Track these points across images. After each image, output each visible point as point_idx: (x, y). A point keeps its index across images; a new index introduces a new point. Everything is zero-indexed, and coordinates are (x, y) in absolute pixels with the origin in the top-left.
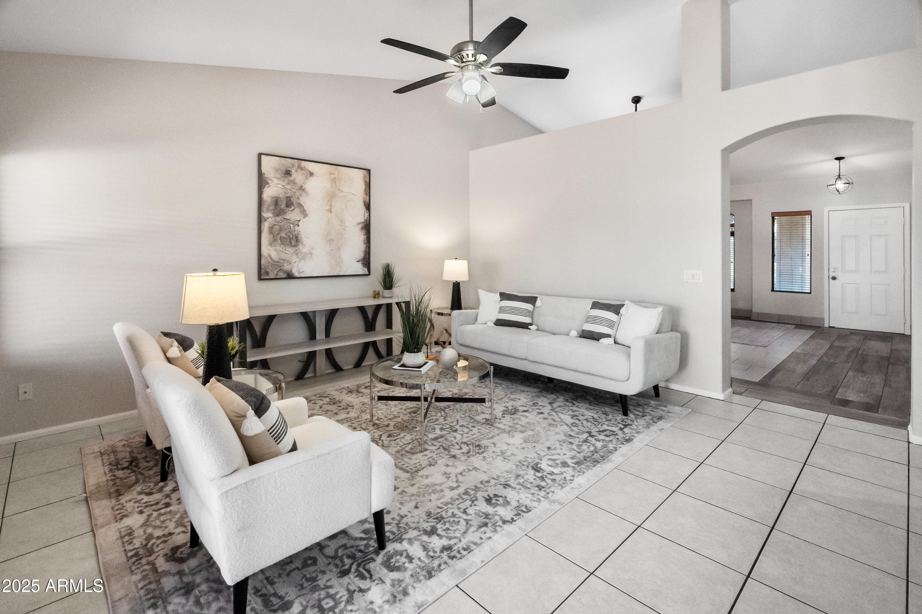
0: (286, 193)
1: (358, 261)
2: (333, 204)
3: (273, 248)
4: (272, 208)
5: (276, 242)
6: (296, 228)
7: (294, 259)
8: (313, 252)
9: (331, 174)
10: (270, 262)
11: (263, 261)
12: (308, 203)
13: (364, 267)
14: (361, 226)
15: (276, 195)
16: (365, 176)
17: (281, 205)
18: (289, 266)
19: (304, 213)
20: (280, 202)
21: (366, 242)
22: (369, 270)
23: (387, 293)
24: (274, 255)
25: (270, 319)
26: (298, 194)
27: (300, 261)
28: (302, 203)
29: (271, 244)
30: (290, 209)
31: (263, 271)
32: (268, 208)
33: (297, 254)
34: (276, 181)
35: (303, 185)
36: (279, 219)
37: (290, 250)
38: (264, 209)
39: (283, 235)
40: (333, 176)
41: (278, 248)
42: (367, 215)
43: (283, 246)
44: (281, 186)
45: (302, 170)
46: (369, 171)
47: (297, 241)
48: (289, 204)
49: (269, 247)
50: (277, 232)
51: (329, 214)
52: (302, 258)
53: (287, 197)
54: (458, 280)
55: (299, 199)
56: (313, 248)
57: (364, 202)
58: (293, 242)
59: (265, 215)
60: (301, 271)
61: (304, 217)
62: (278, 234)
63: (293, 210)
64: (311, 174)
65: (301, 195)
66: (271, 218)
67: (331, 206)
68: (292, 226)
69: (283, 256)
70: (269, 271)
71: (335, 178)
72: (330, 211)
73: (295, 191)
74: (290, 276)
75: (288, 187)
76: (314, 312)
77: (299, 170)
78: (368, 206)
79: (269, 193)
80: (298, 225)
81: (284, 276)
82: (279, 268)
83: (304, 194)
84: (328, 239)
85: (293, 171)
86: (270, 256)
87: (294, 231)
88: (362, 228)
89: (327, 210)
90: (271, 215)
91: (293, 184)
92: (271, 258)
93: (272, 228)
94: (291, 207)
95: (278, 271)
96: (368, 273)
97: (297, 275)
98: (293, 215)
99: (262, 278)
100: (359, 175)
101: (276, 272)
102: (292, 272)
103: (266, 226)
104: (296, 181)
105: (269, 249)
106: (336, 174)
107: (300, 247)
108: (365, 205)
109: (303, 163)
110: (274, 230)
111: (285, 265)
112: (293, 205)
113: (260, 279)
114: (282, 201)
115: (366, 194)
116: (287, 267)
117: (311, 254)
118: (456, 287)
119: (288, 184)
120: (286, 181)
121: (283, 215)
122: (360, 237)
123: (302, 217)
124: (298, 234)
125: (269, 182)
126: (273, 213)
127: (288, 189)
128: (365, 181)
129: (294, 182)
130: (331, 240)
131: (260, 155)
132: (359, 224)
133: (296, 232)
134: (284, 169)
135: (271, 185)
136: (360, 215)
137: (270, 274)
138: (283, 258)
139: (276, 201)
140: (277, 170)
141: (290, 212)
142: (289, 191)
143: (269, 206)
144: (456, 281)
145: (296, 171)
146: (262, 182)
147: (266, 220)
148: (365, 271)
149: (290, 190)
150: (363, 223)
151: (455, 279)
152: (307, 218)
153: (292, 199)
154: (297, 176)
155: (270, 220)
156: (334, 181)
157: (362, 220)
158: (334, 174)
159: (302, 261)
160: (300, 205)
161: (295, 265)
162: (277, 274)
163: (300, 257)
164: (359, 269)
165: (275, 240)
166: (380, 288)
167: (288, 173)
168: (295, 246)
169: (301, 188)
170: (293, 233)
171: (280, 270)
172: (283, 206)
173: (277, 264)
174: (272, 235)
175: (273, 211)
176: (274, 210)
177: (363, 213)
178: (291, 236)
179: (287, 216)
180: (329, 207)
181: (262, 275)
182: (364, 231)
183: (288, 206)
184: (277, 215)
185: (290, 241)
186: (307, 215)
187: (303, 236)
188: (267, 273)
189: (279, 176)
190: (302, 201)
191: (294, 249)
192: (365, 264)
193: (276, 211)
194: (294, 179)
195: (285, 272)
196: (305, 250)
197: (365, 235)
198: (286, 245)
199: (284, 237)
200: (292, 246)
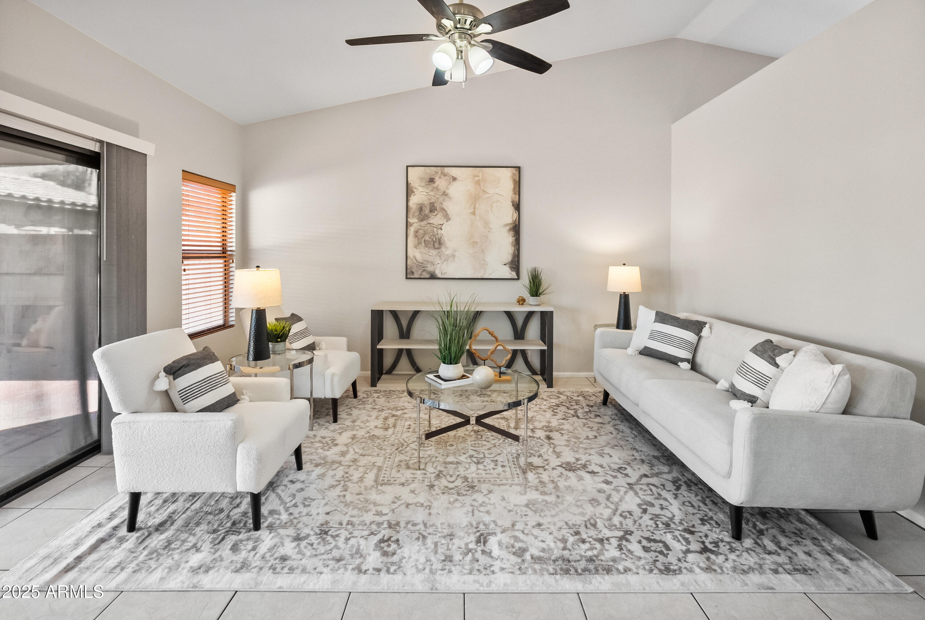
0: (429, 200)
1: (505, 264)
2: (477, 206)
3: (418, 250)
4: (417, 214)
5: (420, 245)
6: (439, 231)
7: (437, 260)
8: (456, 254)
9: (474, 176)
10: (414, 263)
11: (409, 262)
12: (450, 207)
13: (512, 271)
14: (508, 227)
15: (420, 202)
16: (514, 174)
17: (425, 211)
18: (432, 267)
19: (447, 217)
20: (424, 208)
21: (514, 244)
22: (518, 274)
23: (532, 300)
24: (419, 257)
25: (416, 313)
26: (441, 199)
27: (443, 263)
28: (445, 207)
29: (416, 247)
30: (434, 214)
31: (409, 271)
32: (413, 215)
33: (440, 256)
34: (420, 189)
35: (446, 190)
36: (423, 223)
37: (433, 252)
38: (410, 215)
39: (427, 238)
40: (478, 178)
41: (422, 250)
42: (516, 215)
43: (426, 249)
44: (425, 194)
45: (445, 176)
46: (519, 168)
47: (440, 244)
48: (433, 209)
49: (414, 249)
50: (421, 236)
51: (473, 217)
52: (445, 260)
53: (431, 203)
54: (627, 291)
55: (442, 204)
56: (455, 251)
57: (513, 202)
58: (437, 245)
59: (411, 220)
60: (443, 272)
61: (447, 221)
62: (423, 237)
63: (436, 214)
64: (454, 179)
65: (444, 200)
66: (417, 223)
67: (475, 208)
68: (435, 229)
69: (427, 257)
70: (414, 271)
71: (479, 180)
72: (474, 213)
73: (438, 196)
74: (433, 277)
75: (432, 193)
77: (442, 176)
78: (517, 207)
79: (414, 200)
80: (441, 229)
81: (427, 276)
83: (446, 198)
84: (471, 241)
85: (437, 178)
86: (415, 257)
87: (438, 234)
88: (510, 230)
89: (471, 213)
90: (416, 221)
91: (436, 190)
92: (416, 259)
93: (417, 232)
94: (434, 212)
95: (422, 272)
96: (516, 277)
97: (440, 276)
98: (436, 219)
99: (408, 277)
100: (507, 176)
102: (435, 273)
103: (412, 230)
104: (440, 187)
105: (414, 251)
106: (481, 176)
107: (443, 249)
108: (513, 205)
109: (446, 170)
110: (419, 234)
111: (429, 266)
112: (436, 210)
113: (407, 278)
114: (426, 207)
115: (515, 194)
116: (430, 268)
117: (454, 256)
118: (625, 299)
119: (432, 191)
120: (430, 188)
121: (427, 219)
122: (509, 239)
123: (445, 221)
124: (441, 237)
125: (415, 190)
126: (418, 219)
127: (431, 195)
128: (514, 181)
129: (437, 189)
130: (475, 243)
131: (407, 167)
132: (507, 225)
133: (439, 236)
134: (428, 177)
135: (416, 193)
136: (509, 216)
137: (415, 274)
138: (426, 259)
139: (421, 208)
140: (421, 179)
141: (433, 217)
142: (432, 197)
143: (414, 212)
144: (624, 293)
145: (440, 178)
146: (409, 191)
147: (411, 225)
148: (514, 275)
149: (434, 196)
150: (511, 224)
151: (622, 291)
152: (449, 222)
153: (435, 205)
154: (441, 183)
155: (415, 225)
156: (478, 183)
157: (510, 221)
158: (478, 176)
159: (445, 263)
160: (443, 209)
161: (438, 266)
162: (421, 274)
164: (507, 272)
165: (420, 243)
166: (526, 295)
167: (432, 180)
168: (438, 248)
169: (445, 194)
170: (437, 237)
171: (424, 270)
172: (427, 212)
173: (422, 266)
174: (417, 239)
175: (418, 217)
176: (419, 215)
177: (511, 214)
178: (434, 239)
179: (431, 221)
180: (473, 210)
181: (409, 275)
182: (512, 233)
183: (431, 211)
184: (422, 221)
185: (434, 244)
186: (450, 219)
187: (446, 239)
188: (413, 273)
189: (423, 184)
190: (445, 206)
191: (437, 250)
192: (513, 268)
193: (421, 216)
194: (438, 186)
195: (429, 273)
196: (448, 252)
197: (514, 237)
198: (429, 248)
199: (427, 240)
200: (435, 249)
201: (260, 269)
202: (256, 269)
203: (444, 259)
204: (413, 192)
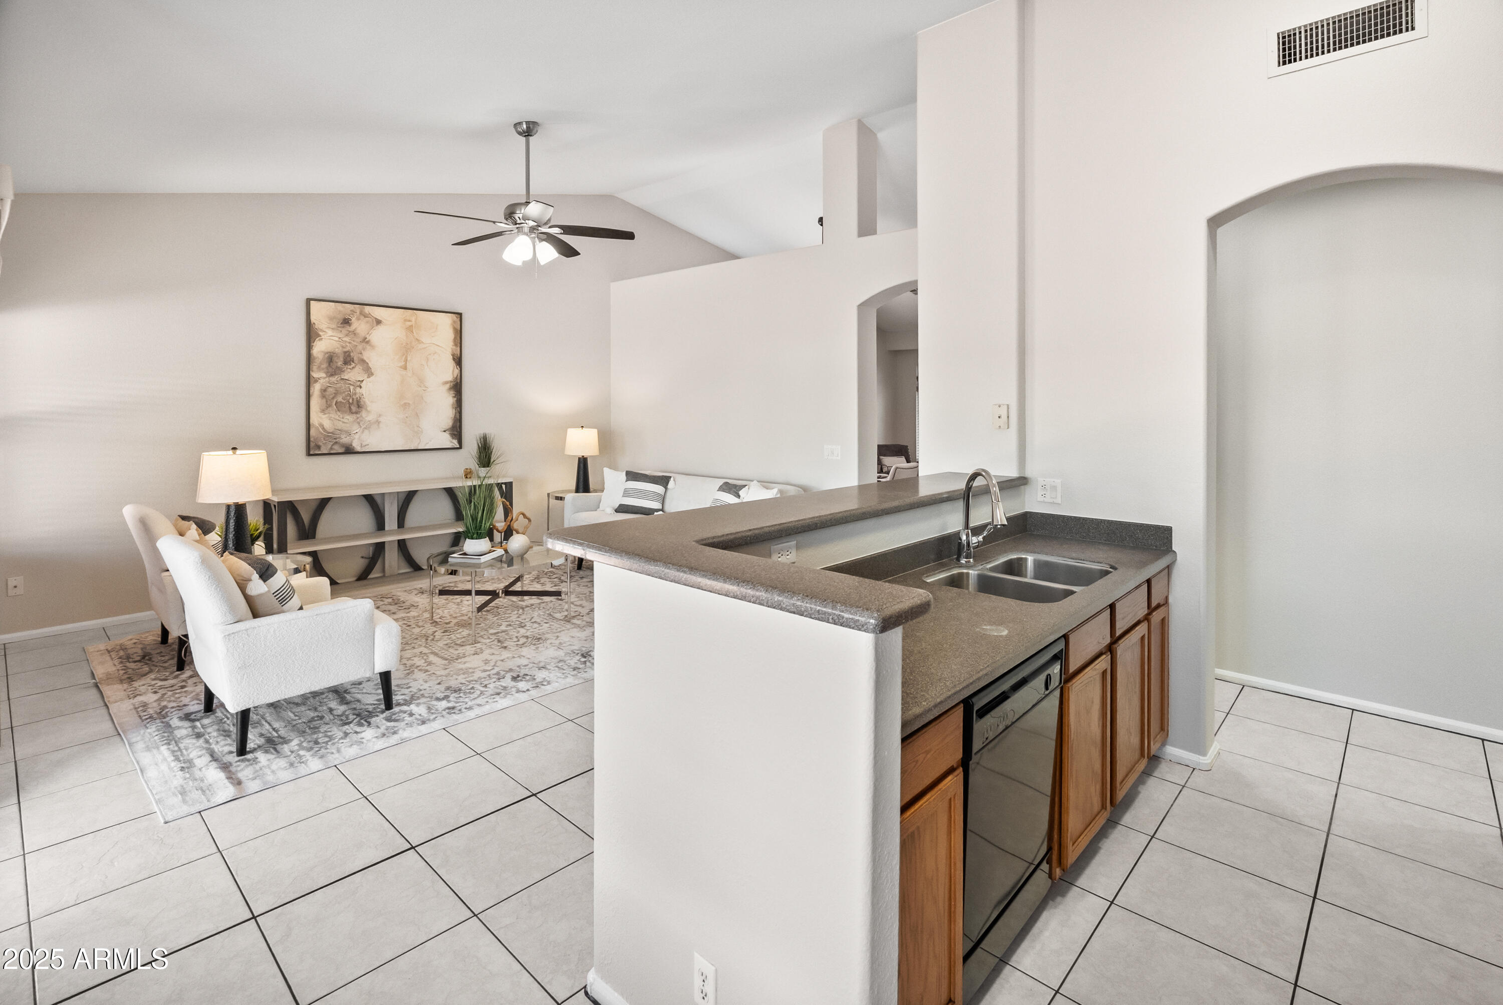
0: (343, 347)
1: (445, 431)
2: (409, 359)
3: (327, 415)
4: (324, 366)
5: (330, 409)
6: (358, 390)
7: (355, 429)
8: (381, 419)
9: (405, 320)
10: (322, 434)
11: (313, 432)
12: (371, 357)
13: (453, 438)
14: (448, 386)
15: (329, 350)
16: (454, 322)
17: (337, 363)
18: (348, 438)
19: (369, 371)
20: (335, 359)
21: (455, 405)
22: (460, 442)
23: (483, 471)
24: (327, 424)
25: (323, 503)
26: (360, 347)
27: (363, 432)
28: (365, 358)
29: (323, 411)
30: (351, 367)
31: (312, 445)
32: (320, 367)
33: (359, 423)
34: (330, 332)
35: (367, 336)
36: (333, 379)
37: (349, 418)
38: (314, 367)
39: (340, 399)
40: (409, 324)
41: (333, 416)
42: (457, 371)
43: (339, 413)
44: (337, 339)
45: (365, 317)
46: (460, 315)
47: (359, 406)
48: (348, 360)
49: (321, 415)
50: (331, 396)
51: (404, 372)
52: (365, 428)
53: (345, 352)
54: (586, 455)
55: (361, 353)
56: (380, 416)
57: (453, 355)
58: (354, 408)
59: (315, 375)
60: (364, 444)
61: (369, 377)
62: (333, 398)
63: (353, 368)
64: (379, 322)
65: (364, 349)
66: (325, 378)
67: (406, 361)
68: (352, 388)
69: (340, 425)
70: (320, 444)
71: (412, 326)
72: (405, 368)
73: (355, 343)
74: (349, 451)
75: (347, 339)
76: (383, 495)
77: (362, 317)
78: (458, 361)
79: (320, 348)
80: (361, 387)
81: (341, 450)
82: (335, 441)
83: (368, 347)
84: (402, 403)
85: (353, 319)
86: (322, 426)
87: (355, 394)
88: (450, 389)
89: (401, 367)
90: (324, 375)
91: (353, 336)
92: (324, 428)
93: (325, 390)
94: (350, 365)
95: (333, 445)
96: (458, 446)
97: (359, 449)
98: (353, 374)
99: (311, 453)
100: (445, 323)
101: (330, 446)
102: (351, 445)
103: (316, 389)
104: (358, 331)
105: (320, 417)
106: (413, 320)
107: (364, 413)
108: (454, 359)
109: (367, 309)
110: (327, 393)
111: (343, 436)
112: (353, 362)
113: (309, 454)
114: (339, 357)
115: (456, 345)
116: (345, 440)
117: (378, 422)
118: (583, 463)
119: (347, 335)
120: (344, 331)
121: (340, 374)
122: (449, 400)
123: (366, 376)
124: (360, 398)
125: (321, 333)
126: (326, 373)
127: (346, 341)
128: (455, 329)
129: (354, 333)
130: (406, 405)
131: (308, 301)
132: (446, 383)
133: (357, 396)
134: (341, 317)
135: (323, 337)
136: (449, 372)
137: (322, 449)
138: (340, 428)
139: (330, 358)
140: (331, 319)
141: (349, 370)
142: (348, 344)
143: (321, 363)
144: (583, 456)
145: (358, 319)
146: (311, 334)
147: (316, 381)
148: (455, 443)
149: (350, 343)
150: (451, 382)
151: (580, 454)
152: (372, 378)
153: (351, 354)
154: (360, 326)
155: (322, 381)
156: (410, 329)
157: (450, 377)
158: (410, 321)
159: (366, 432)
160: (363, 361)
161: (357, 436)
162: (331, 449)
163: (363, 427)
164: (447, 441)
165: (329, 406)
166: (473, 464)
167: (346, 322)
168: (356, 413)
169: (365, 341)
170: (354, 397)
171: (336, 443)
172: (340, 363)
173: (332, 436)
174: (324, 400)
175: (326, 370)
176: (327, 368)
177: (452, 369)
178: (351, 401)
179: (346, 376)
180: (403, 363)
181: (312, 449)
182: (452, 393)
183: (346, 363)
184: (332, 375)
185: (350, 407)
186: (372, 374)
187: (366, 401)
188: (319, 447)
189: (334, 326)
190: (366, 356)
191: (355, 416)
192: (454, 435)
193: (330, 370)
194: (355, 330)
195: (343, 445)
196: (370, 417)
197: (454, 397)
198: (344, 412)
199: (341, 402)
200: (353, 413)
201: (238, 452)
202: (231, 452)
203: (364, 426)
204: (319, 336)
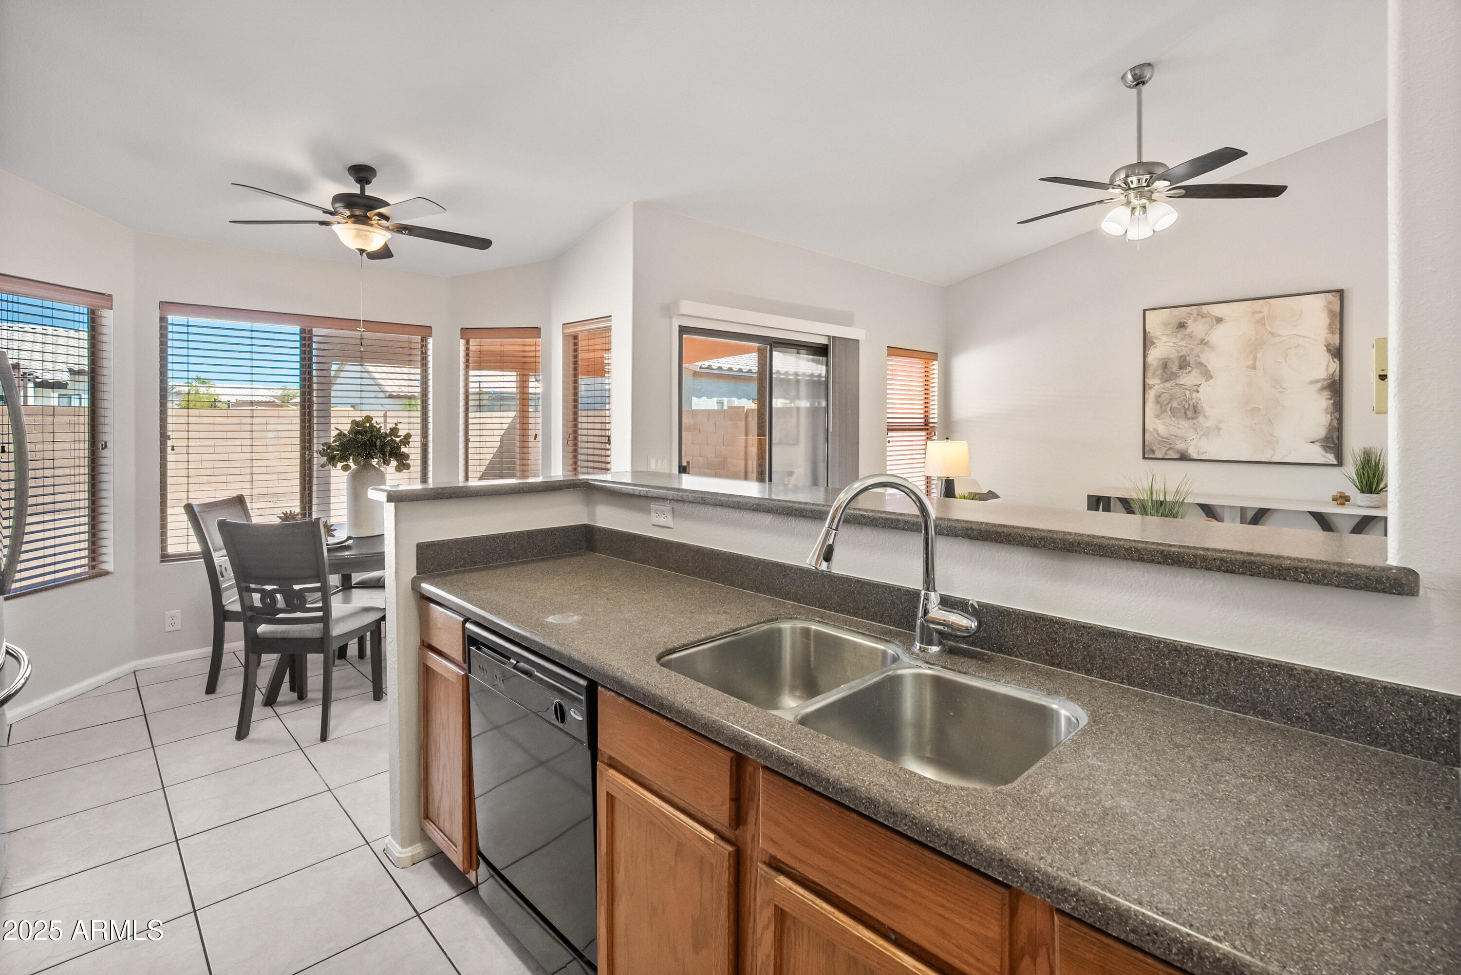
0: (1179, 352)
1: (1313, 442)
2: (1259, 356)
3: (1161, 421)
4: (1159, 372)
5: (1165, 414)
6: (1195, 395)
7: (1192, 435)
8: (1222, 426)
9: (1255, 313)
10: (1155, 437)
11: (1148, 436)
12: (1210, 359)
13: (1327, 452)
14: (1319, 385)
15: (1164, 356)
16: (1330, 303)
17: (1172, 368)
18: (1184, 444)
19: (1207, 375)
20: (1170, 365)
21: (1331, 410)
22: (1339, 458)
23: (1367, 498)
24: (1162, 429)
26: (1197, 350)
27: (1200, 438)
28: (1203, 361)
29: (1157, 416)
30: (1187, 371)
31: (1147, 449)
32: (1154, 373)
33: (1196, 429)
34: (1165, 339)
35: (1206, 337)
36: (1168, 385)
37: (1185, 424)
38: (1149, 375)
39: (1175, 404)
40: (1260, 315)
41: (1168, 421)
42: (1334, 366)
43: (1174, 419)
44: (1172, 344)
45: (1203, 317)
46: (1341, 293)
47: (1195, 412)
48: (1183, 364)
49: (1156, 420)
50: (1166, 402)
51: (1252, 372)
52: (1203, 435)
53: (1181, 357)
55: (1198, 356)
56: (1221, 422)
57: (1328, 346)
58: (1190, 414)
59: (1150, 381)
60: (1201, 451)
61: (1207, 380)
62: (1168, 404)
63: (1189, 372)
64: (1219, 320)
65: (1201, 352)
66: (1159, 384)
67: (1255, 359)
68: (1187, 393)
69: (1175, 431)
70: (1155, 448)
71: (1263, 318)
72: (1254, 367)
73: (1192, 347)
74: (1184, 457)
75: (1182, 343)
76: (1223, 507)
77: (1200, 318)
78: (1338, 353)
79: (1154, 355)
80: (1198, 392)
81: (1176, 456)
82: (1169, 446)
83: (1207, 349)
84: (1249, 408)
85: (1190, 322)
86: (1156, 430)
87: (1192, 399)
88: (1323, 389)
89: (1248, 367)
90: (1159, 381)
91: (1189, 339)
92: (1158, 434)
93: (1159, 396)
94: (1186, 369)
95: (1167, 450)
96: (1335, 462)
97: (1195, 456)
98: (1189, 379)
99: (1146, 456)
100: (1316, 306)
101: (1164, 451)
102: (1187, 452)
103: (1151, 395)
104: (1195, 334)
105: (1155, 423)
106: (1266, 311)
107: (1201, 419)
108: (1329, 350)
109: (1205, 308)
110: (1162, 399)
111: (1177, 442)
112: (1189, 366)
113: (1144, 458)
114: (1173, 363)
115: (1333, 332)
116: (1180, 446)
117: (1219, 429)
119: (1182, 339)
120: (1180, 335)
121: (1174, 379)
122: (1321, 402)
123: (1204, 380)
124: (1197, 403)
125: (1155, 341)
126: (1161, 379)
127: (1182, 346)
128: (1331, 312)
129: (1191, 336)
130: (1255, 411)
131: (1145, 311)
132: (1316, 382)
133: (1194, 401)
134: (1175, 322)
135: (1157, 344)
136: (1320, 367)
137: (1156, 453)
138: (1175, 434)
139: (1165, 365)
140: (1166, 325)
141: (1184, 375)
142: (1183, 348)
143: (1155, 370)
145: (1195, 320)
146: (1147, 342)
147: (1151, 388)
148: (1331, 458)
149: (1185, 347)
150: (1324, 380)
152: (1211, 381)
153: (1188, 358)
154: (1197, 328)
155: (1156, 387)
156: (1261, 322)
157: (1322, 375)
158: (1260, 312)
159: (1204, 438)
160: (1201, 364)
161: (1193, 443)
162: (1166, 454)
163: (1200, 433)
164: (1317, 454)
165: (1163, 412)
166: (1350, 489)
167: (1182, 326)
168: (1193, 419)
169: (1203, 342)
170: (1190, 402)
171: (1171, 448)
172: (1175, 368)
173: (1166, 441)
174: (1159, 406)
175: (1160, 377)
176: (1162, 374)
177: (1325, 364)
178: (1187, 406)
179: (1181, 381)
180: (1251, 362)
181: (1147, 453)
182: (1327, 394)
183: (1181, 367)
184: (1166, 381)
185: (1185, 413)
186: (1211, 377)
187: (1205, 405)
188: (1153, 452)
189: (1169, 332)
190: (1203, 359)
191: (1191, 422)
192: (1328, 447)
193: (1165, 376)
194: (1192, 332)
195: (1178, 451)
196: (1209, 423)
197: (1330, 399)
198: (1178, 418)
199: (1175, 407)
200: (1189, 419)
202: (946, 441)
203: (1202, 433)
204: (1153, 343)
